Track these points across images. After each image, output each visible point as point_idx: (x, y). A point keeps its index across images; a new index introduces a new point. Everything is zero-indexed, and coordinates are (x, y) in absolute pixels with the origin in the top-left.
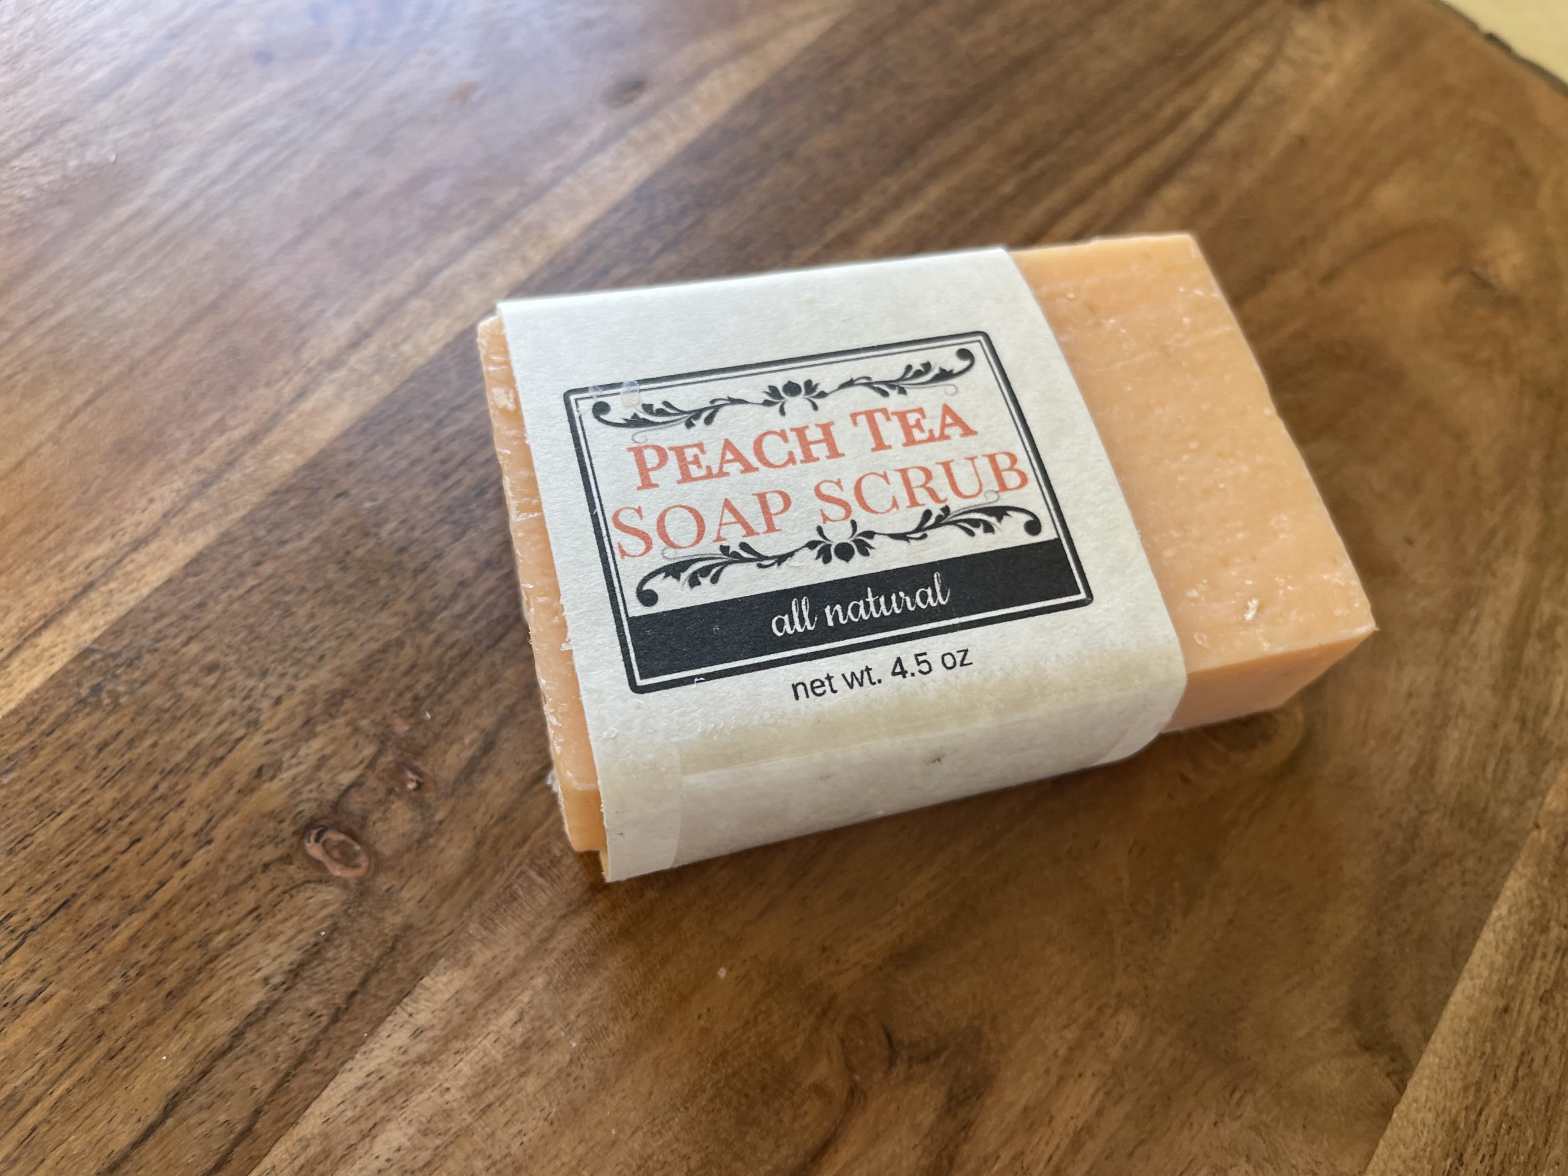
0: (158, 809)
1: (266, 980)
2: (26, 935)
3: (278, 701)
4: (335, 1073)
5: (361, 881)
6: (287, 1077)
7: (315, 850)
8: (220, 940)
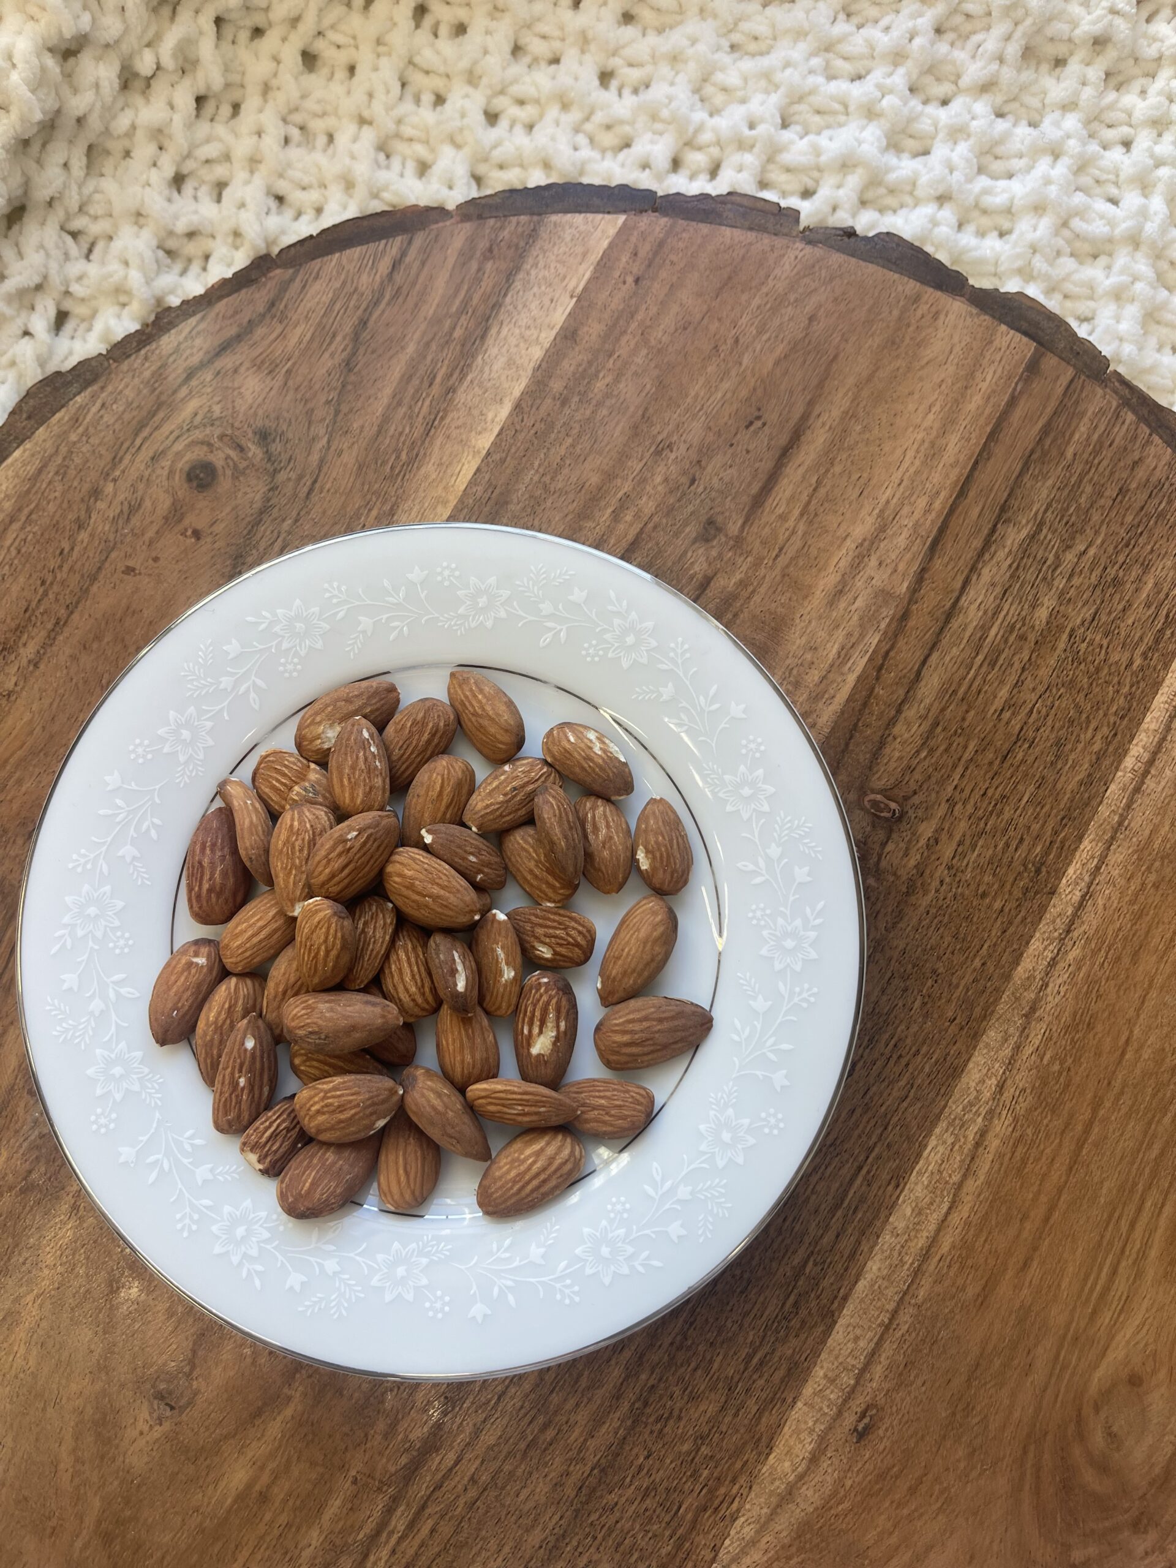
0: (980, 813)
1: (895, 738)
2: (1018, 739)
3: (942, 882)
4: (848, 701)
5: (865, 794)
6: (869, 696)
7: (893, 805)
8: (923, 754)
